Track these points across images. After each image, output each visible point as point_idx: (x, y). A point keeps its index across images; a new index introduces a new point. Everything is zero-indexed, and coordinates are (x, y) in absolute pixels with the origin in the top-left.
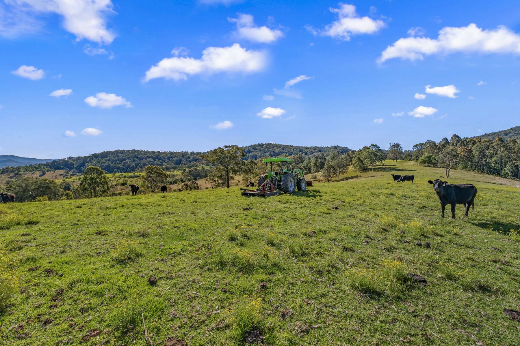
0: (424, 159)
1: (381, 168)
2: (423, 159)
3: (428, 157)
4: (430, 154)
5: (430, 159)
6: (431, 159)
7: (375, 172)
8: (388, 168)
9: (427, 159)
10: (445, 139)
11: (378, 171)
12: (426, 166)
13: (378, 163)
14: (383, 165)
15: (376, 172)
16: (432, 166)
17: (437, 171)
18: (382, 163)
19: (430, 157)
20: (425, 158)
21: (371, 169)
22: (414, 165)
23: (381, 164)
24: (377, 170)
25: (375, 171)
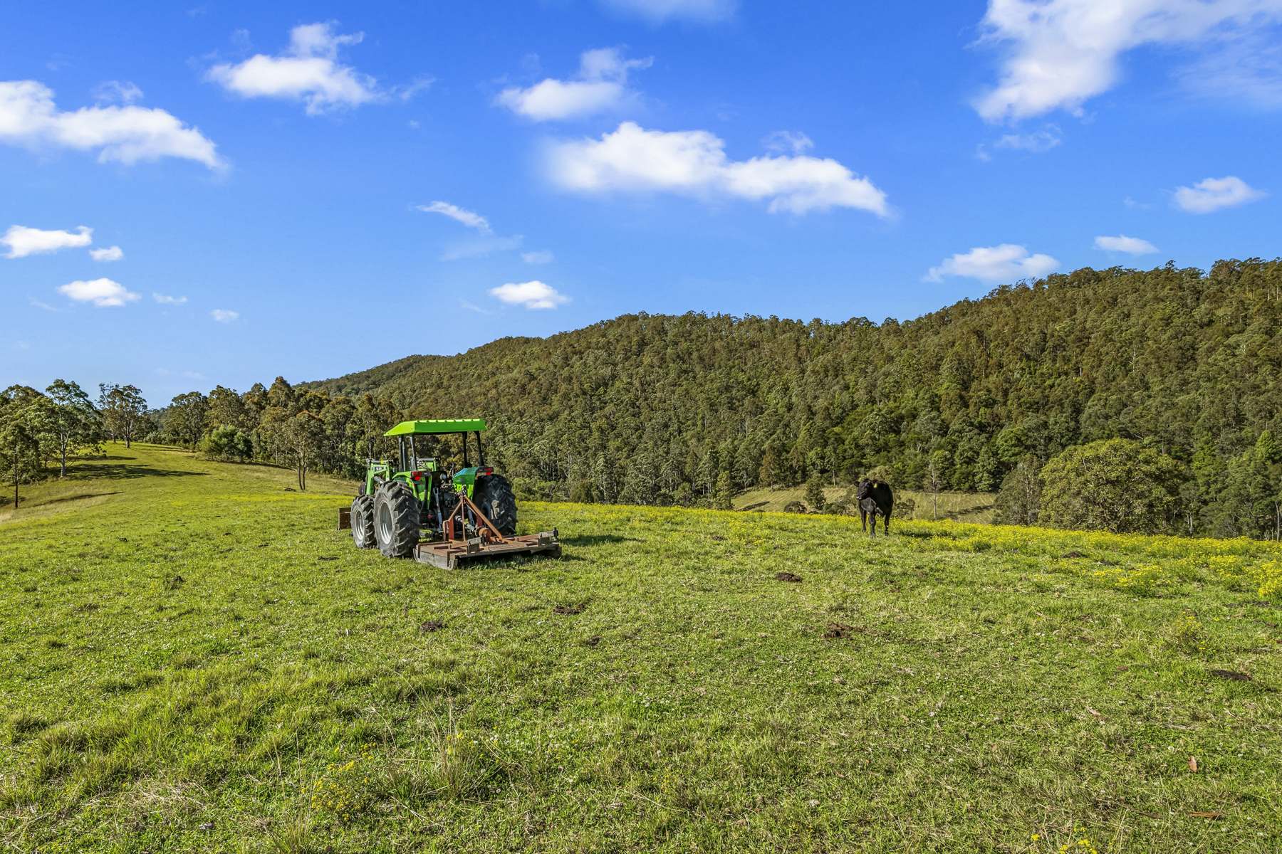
0: (216, 439)
1: (91, 468)
2: (214, 441)
3: (225, 435)
4: (230, 428)
5: (232, 441)
6: (236, 441)
7: (74, 482)
8: (116, 466)
9: (225, 440)
10: (258, 387)
11: (85, 477)
12: (222, 461)
13: (83, 451)
14: (105, 457)
15: (79, 482)
16: (237, 459)
17: (261, 475)
18: (98, 451)
19: (233, 434)
20: (221, 438)
21: (55, 472)
22: (188, 457)
23: (95, 454)
24: (78, 474)
25: (72, 478)
